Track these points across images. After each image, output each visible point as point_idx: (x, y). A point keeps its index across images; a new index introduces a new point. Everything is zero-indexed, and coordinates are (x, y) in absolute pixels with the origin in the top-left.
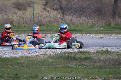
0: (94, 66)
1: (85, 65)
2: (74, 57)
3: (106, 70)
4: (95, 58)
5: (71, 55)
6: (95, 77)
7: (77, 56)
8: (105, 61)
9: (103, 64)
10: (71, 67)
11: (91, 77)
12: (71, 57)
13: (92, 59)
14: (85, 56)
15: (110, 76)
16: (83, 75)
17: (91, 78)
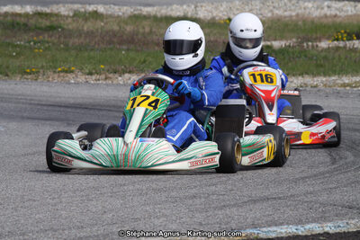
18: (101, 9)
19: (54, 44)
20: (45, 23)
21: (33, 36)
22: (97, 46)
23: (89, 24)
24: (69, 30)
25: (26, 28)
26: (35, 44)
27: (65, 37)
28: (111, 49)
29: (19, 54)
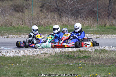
0: (93, 65)
1: (84, 64)
2: (74, 56)
3: (104, 68)
4: (94, 56)
5: (70, 54)
6: (95, 74)
7: (77, 55)
8: (103, 59)
9: (102, 62)
10: (71, 65)
11: (91, 74)
12: (70, 56)
13: (91, 58)
14: (84, 55)
15: (109, 73)
16: (84, 73)
18: (107, 48)
19: (87, 64)
20: (82, 55)
21: (77, 61)
22: (106, 64)
23: (102, 55)
24: (93, 58)
25: (74, 58)
26: (79, 64)
27: (92, 61)
28: (113, 66)
29: (72, 69)
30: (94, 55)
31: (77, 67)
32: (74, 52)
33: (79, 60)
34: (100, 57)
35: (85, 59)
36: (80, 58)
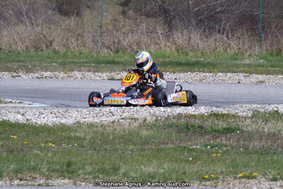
0: (247, 149)
1: (226, 146)
2: (201, 127)
3: (275, 157)
4: (250, 129)
5: (192, 121)
6: (252, 173)
7: (208, 124)
8: (272, 136)
9: (269, 143)
10: (194, 150)
11: (241, 173)
12: (192, 126)
13: (242, 131)
14: (225, 126)
16: (224, 170)
17: (241, 175)
30: (249, 126)
31: (209, 154)
32: (202, 116)
33: (215, 138)
34: (266, 130)
35: (229, 136)
36: (217, 133)
